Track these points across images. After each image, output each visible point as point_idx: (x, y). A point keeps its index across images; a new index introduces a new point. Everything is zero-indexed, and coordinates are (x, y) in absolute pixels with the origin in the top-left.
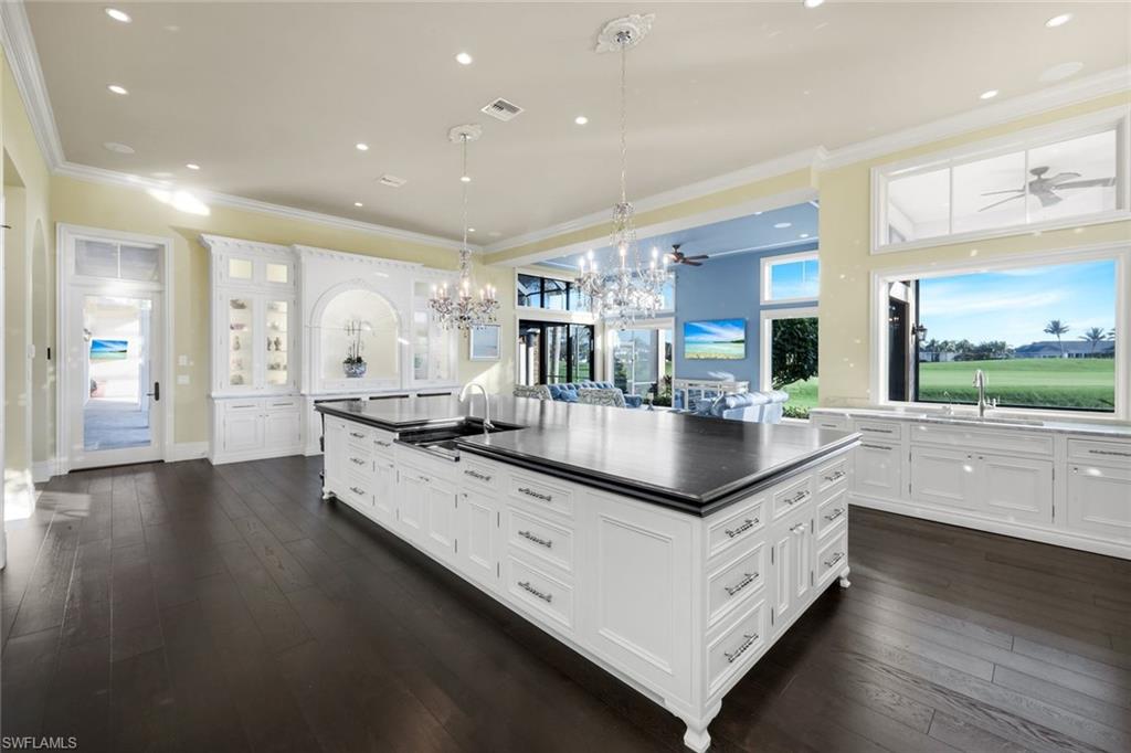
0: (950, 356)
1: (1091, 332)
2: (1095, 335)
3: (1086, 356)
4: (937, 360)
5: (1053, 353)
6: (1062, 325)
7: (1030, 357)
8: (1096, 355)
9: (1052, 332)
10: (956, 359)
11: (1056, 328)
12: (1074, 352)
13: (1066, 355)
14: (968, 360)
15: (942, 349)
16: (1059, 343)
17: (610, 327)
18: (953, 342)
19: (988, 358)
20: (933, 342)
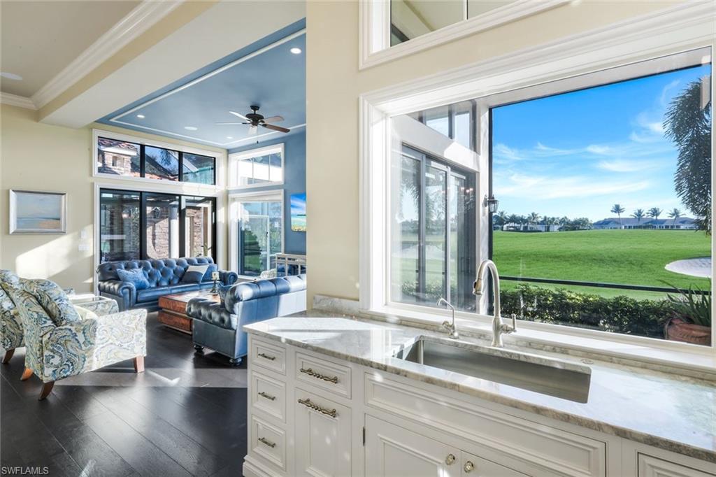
0: (556, 228)
1: (637, 212)
2: (639, 213)
3: (635, 227)
4: (548, 230)
5: (616, 226)
6: (621, 207)
7: (602, 228)
8: (640, 227)
9: (615, 212)
10: (560, 229)
11: (617, 209)
12: (628, 225)
13: (623, 227)
14: (567, 230)
15: (551, 222)
16: (619, 219)
17: (234, 200)
18: (558, 218)
19: (579, 229)
20: (545, 218)
